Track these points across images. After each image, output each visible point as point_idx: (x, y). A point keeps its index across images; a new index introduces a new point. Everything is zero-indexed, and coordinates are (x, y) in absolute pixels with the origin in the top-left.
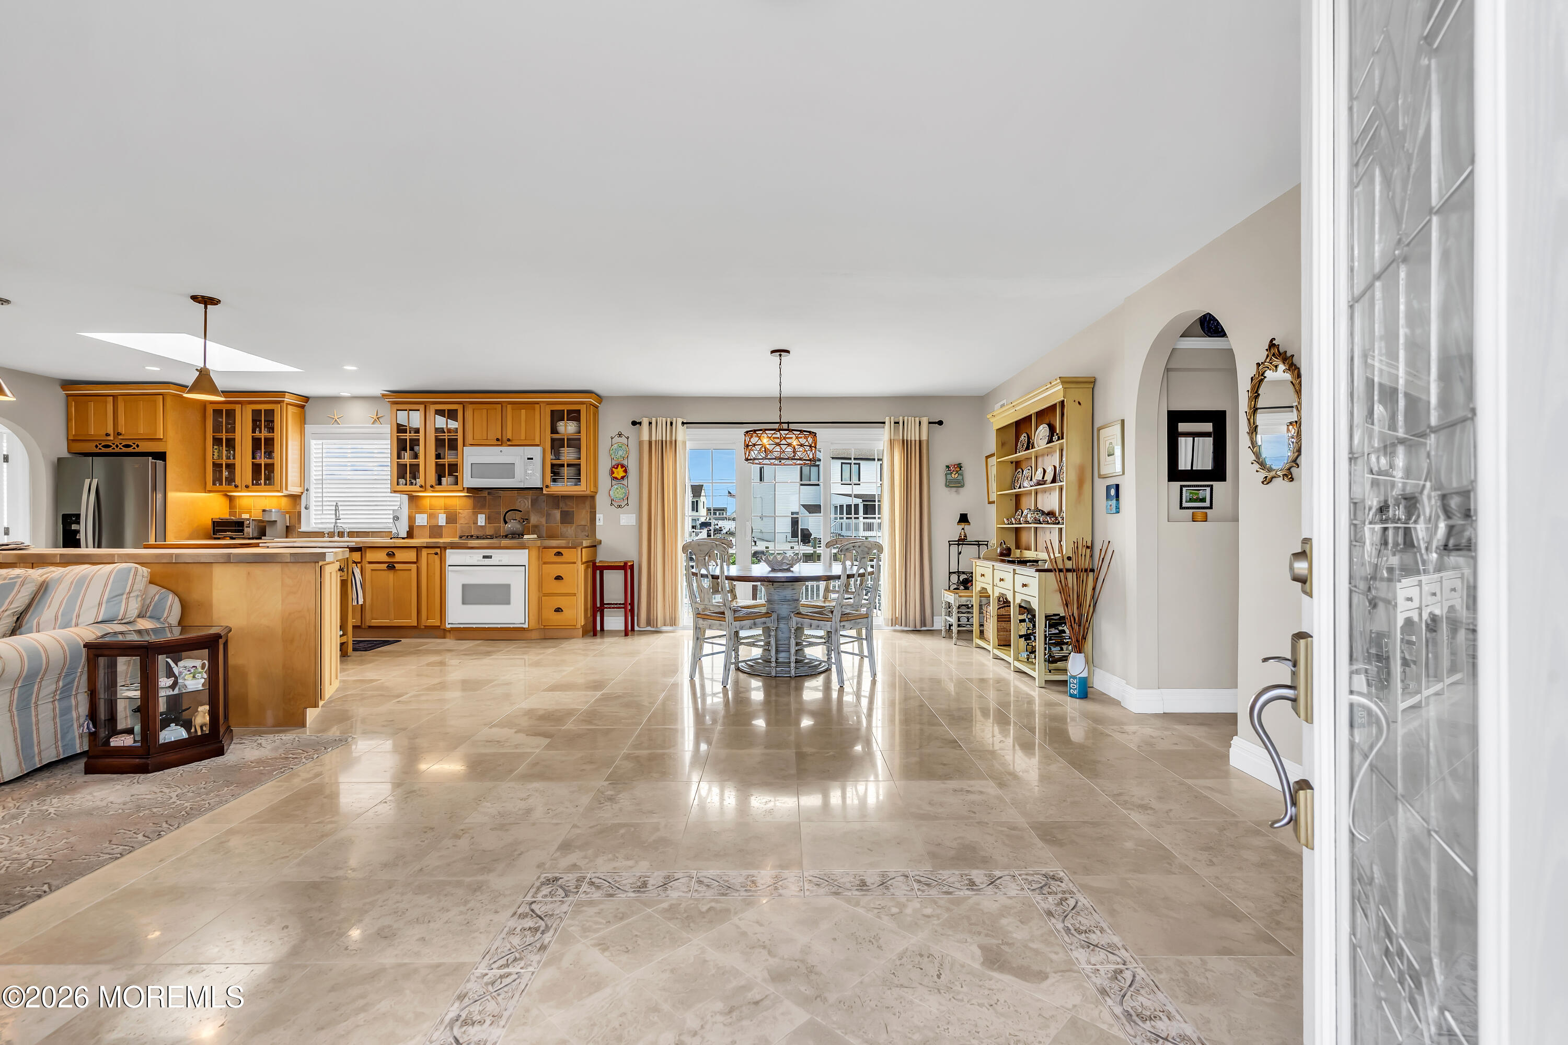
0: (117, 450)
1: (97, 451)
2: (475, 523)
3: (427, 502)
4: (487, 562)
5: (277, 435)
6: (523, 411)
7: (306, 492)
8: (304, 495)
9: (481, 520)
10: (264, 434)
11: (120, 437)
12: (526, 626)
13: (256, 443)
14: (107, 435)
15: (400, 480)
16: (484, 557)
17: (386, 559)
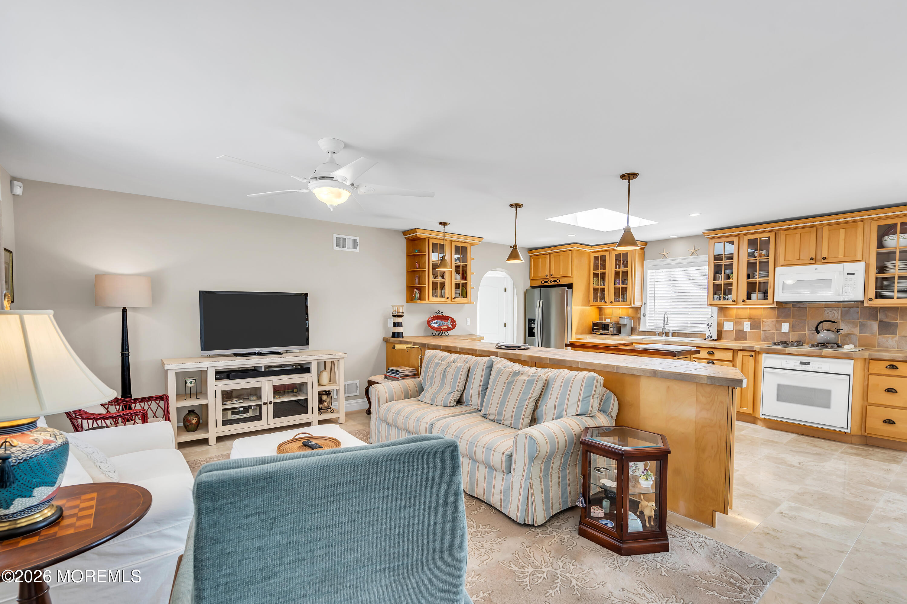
0: (550, 284)
1: (542, 285)
2: (779, 330)
3: (734, 313)
4: (804, 367)
5: (629, 269)
6: (842, 231)
7: (644, 305)
8: (643, 307)
9: (785, 328)
10: (622, 269)
11: (552, 276)
12: (848, 431)
13: (617, 274)
14: (546, 276)
15: (715, 296)
16: (801, 363)
17: (708, 357)
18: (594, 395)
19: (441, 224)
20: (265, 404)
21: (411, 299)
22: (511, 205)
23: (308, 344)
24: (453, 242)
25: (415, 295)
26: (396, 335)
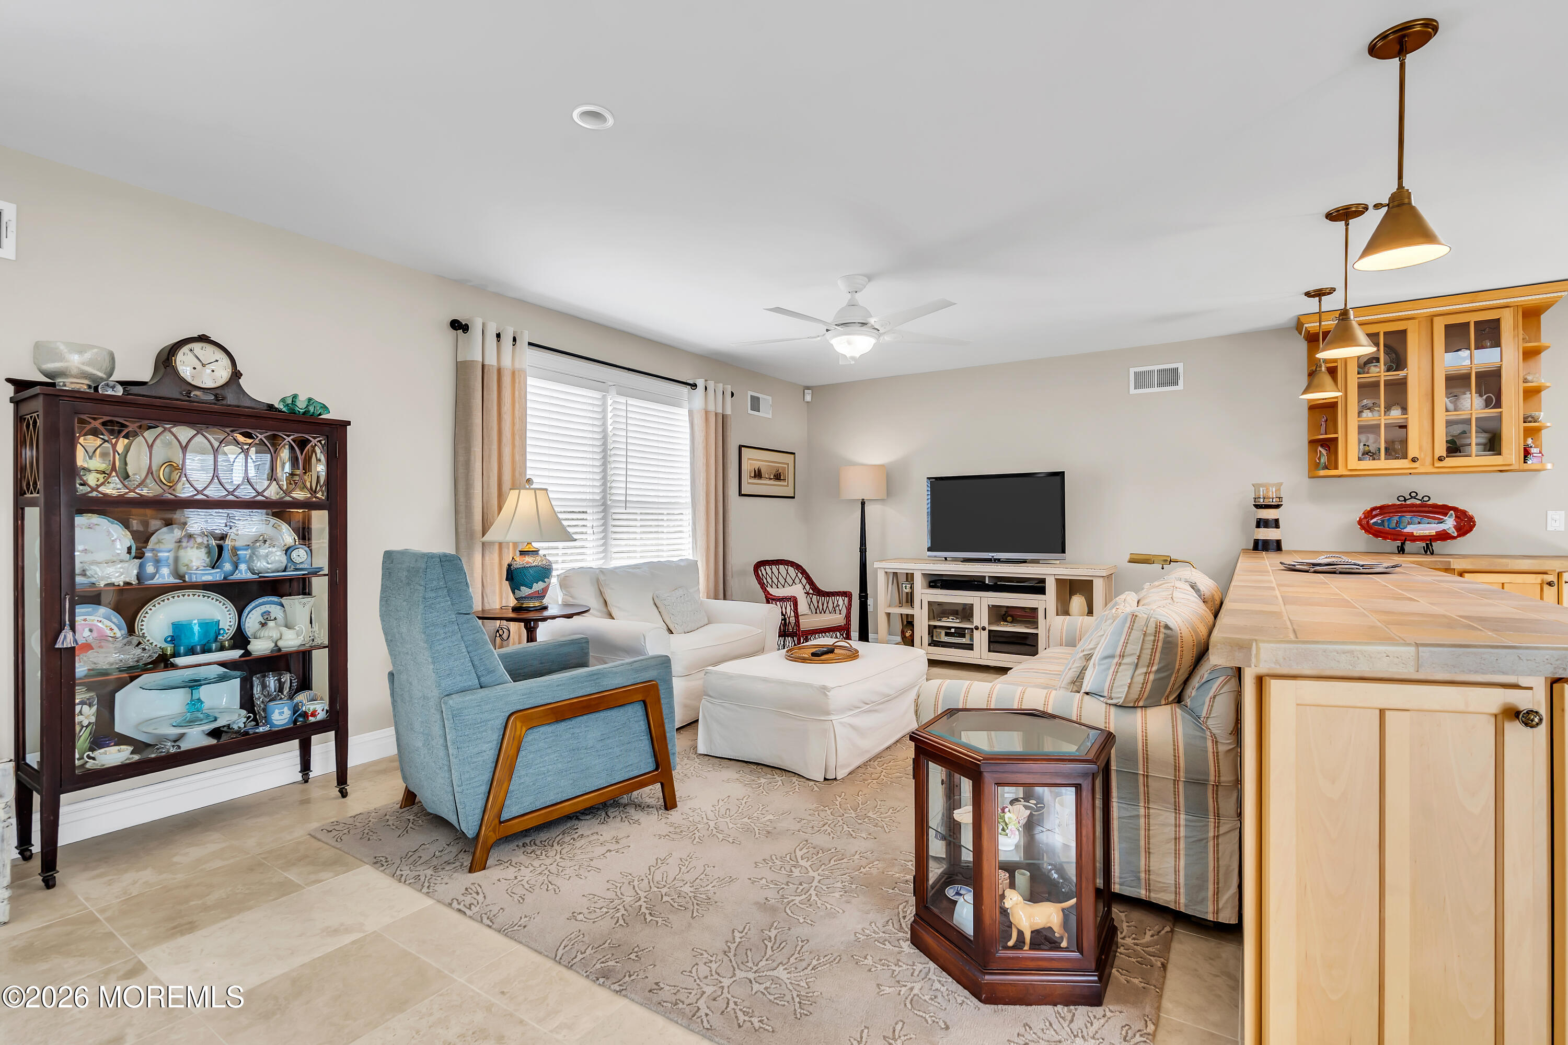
18: (1122, 656)
19: (1308, 294)
20: (977, 628)
21: (1314, 466)
22: (1331, 216)
23: (1063, 551)
24: (1436, 319)
25: (1319, 459)
26: (1261, 546)
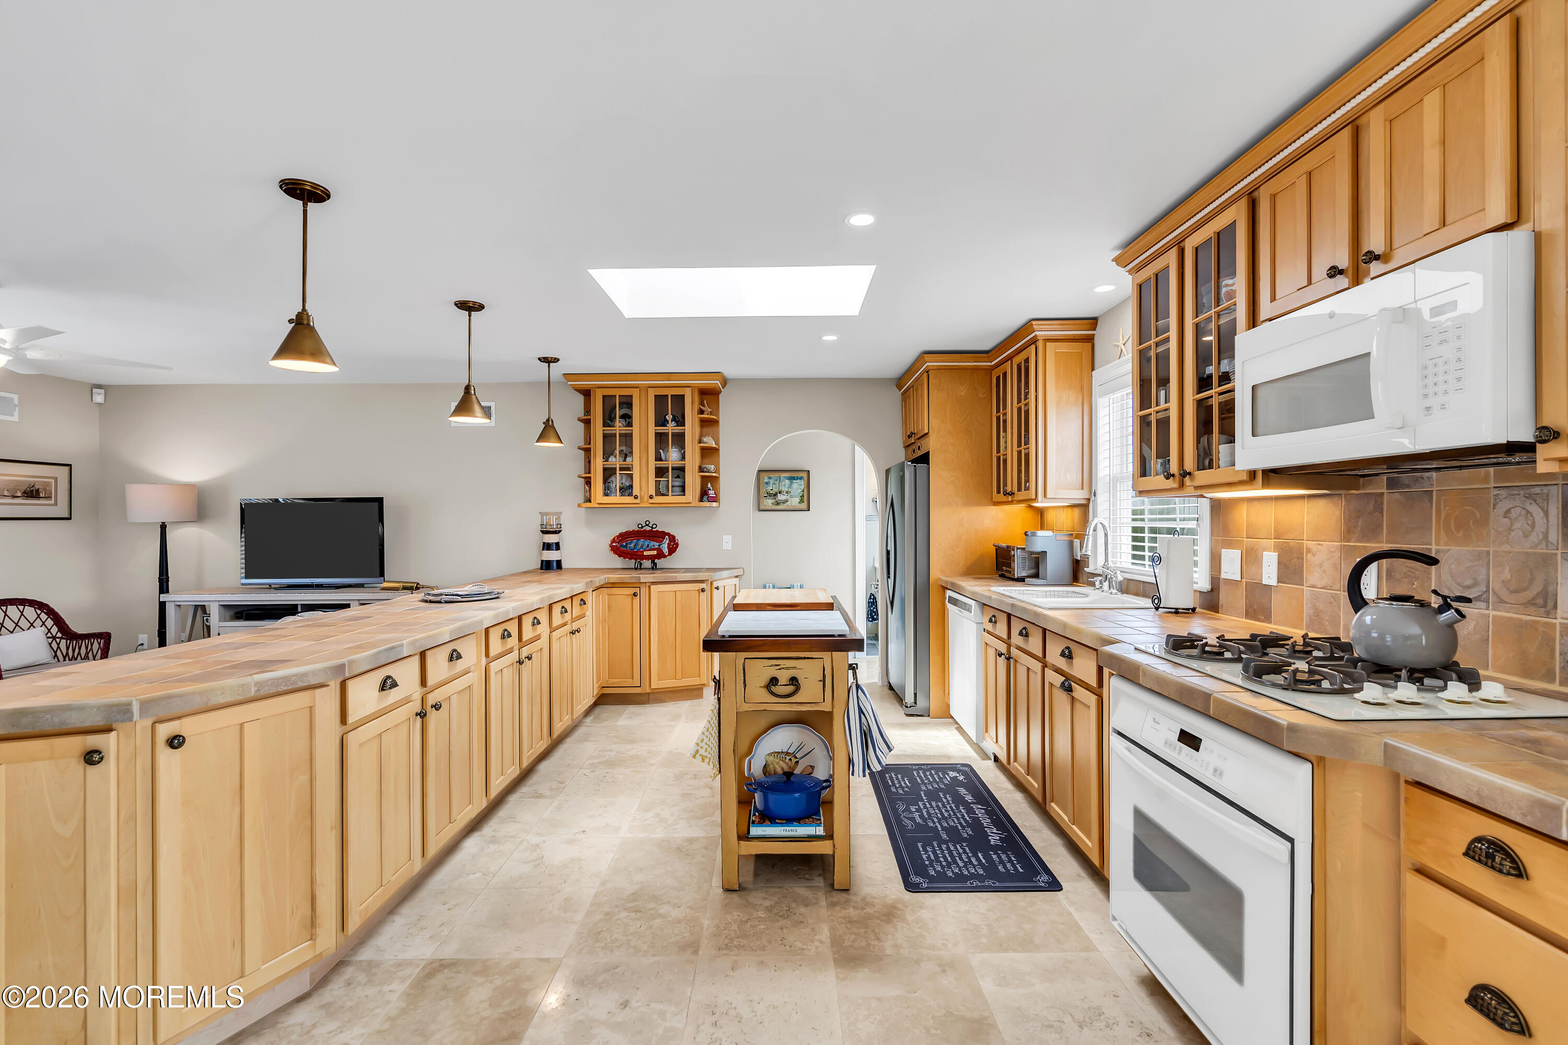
0: (917, 455)
1: (912, 457)
4: (1183, 756)
7: (1093, 498)
8: (1092, 503)
14: (911, 436)
16: (1183, 737)
17: (1063, 664)
21: (582, 500)
23: (382, 575)
24: (648, 390)
25: (586, 493)
26: (547, 566)
